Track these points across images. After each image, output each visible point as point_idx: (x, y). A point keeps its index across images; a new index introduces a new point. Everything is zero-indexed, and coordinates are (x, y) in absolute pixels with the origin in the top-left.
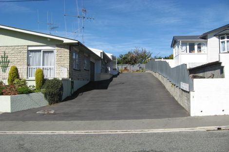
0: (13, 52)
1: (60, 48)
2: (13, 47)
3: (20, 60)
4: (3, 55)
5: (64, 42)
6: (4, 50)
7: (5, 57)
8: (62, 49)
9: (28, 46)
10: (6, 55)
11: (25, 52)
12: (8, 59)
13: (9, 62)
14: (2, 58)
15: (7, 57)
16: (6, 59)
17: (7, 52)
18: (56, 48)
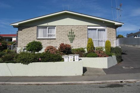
0: (77, 30)
1: (110, 28)
2: (77, 27)
3: (83, 35)
4: (70, 31)
5: (115, 24)
6: (71, 28)
7: (72, 32)
8: (111, 28)
9: (88, 26)
10: (73, 31)
11: (86, 30)
12: (74, 34)
13: (75, 36)
14: (70, 33)
15: (73, 33)
16: (72, 34)
17: (73, 30)
18: (107, 28)
